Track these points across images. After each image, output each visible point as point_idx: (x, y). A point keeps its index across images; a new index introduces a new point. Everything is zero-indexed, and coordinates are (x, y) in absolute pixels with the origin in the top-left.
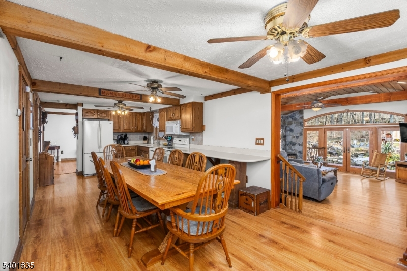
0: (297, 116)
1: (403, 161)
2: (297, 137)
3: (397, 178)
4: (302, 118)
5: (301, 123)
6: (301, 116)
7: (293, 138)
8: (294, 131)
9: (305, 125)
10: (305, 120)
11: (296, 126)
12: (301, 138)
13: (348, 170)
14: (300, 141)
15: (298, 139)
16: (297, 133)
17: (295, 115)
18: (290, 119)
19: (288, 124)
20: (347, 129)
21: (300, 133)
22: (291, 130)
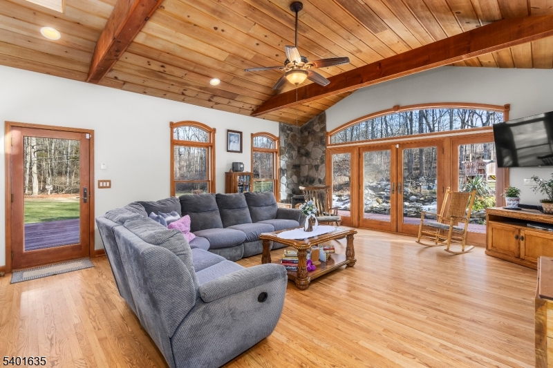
0: (317, 128)
1: (501, 209)
2: (317, 167)
3: (490, 247)
4: (324, 129)
5: (322, 138)
6: (322, 126)
7: (309, 169)
8: (312, 156)
9: (329, 143)
10: (327, 133)
11: (314, 146)
12: (323, 168)
13: (400, 228)
14: (322, 174)
15: (317, 170)
16: (317, 159)
17: (314, 125)
18: (306, 134)
19: (303, 143)
20: (397, 146)
21: (321, 159)
22: (307, 154)
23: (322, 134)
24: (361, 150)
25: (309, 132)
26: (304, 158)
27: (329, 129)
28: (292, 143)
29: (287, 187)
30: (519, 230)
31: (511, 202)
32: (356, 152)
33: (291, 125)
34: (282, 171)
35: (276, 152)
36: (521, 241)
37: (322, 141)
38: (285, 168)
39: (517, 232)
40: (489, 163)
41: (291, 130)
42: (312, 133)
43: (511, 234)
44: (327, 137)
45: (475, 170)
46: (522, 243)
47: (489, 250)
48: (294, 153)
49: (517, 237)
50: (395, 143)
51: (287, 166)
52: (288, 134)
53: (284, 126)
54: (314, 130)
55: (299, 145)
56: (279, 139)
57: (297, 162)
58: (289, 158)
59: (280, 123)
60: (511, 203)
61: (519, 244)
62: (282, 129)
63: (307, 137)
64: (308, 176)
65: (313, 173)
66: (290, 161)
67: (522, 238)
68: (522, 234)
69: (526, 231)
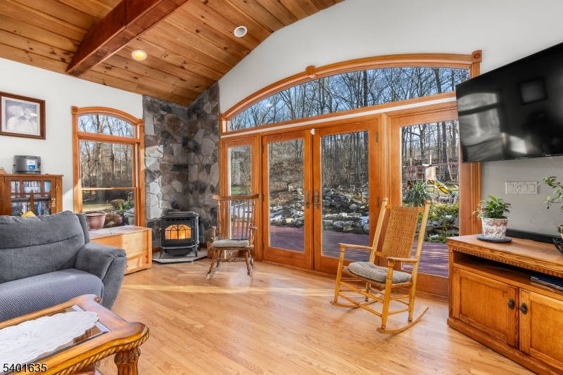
0: (207, 108)
2: (208, 168)
3: (456, 314)
4: (216, 109)
5: (213, 124)
6: (215, 104)
7: (200, 171)
8: (202, 151)
9: (224, 131)
10: (221, 115)
11: (205, 135)
12: (215, 168)
13: (317, 264)
14: (214, 178)
15: (209, 172)
16: (208, 155)
17: (203, 103)
18: (194, 117)
19: (191, 132)
20: (313, 131)
21: (213, 155)
22: (197, 149)
23: (214, 117)
24: (265, 139)
25: (198, 116)
26: (193, 154)
27: (223, 110)
28: (171, 131)
29: (163, 199)
30: (517, 290)
31: (494, 228)
32: (257, 142)
33: (167, 102)
34: (150, 174)
35: (139, 144)
36: (522, 316)
37: (214, 128)
38: (158, 168)
39: (512, 294)
40: (428, 167)
41: (169, 110)
42: (201, 115)
43: (498, 295)
44: (221, 121)
45: (415, 174)
46: (524, 319)
47: (456, 319)
48: (176, 147)
49: (512, 305)
50: (309, 128)
51: (162, 166)
52: (162, 116)
53: (153, 102)
54: (204, 112)
55: (186, 135)
56: (142, 122)
57: (182, 161)
58: (165, 153)
59: (144, 95)
60: (492, 229)
61: (517, 319)
62: (148, 107)
63: (195, 123)
64: (197, 182)
65: (203, 177)
66: (166, 158)
67: (525, 309)
68: (524, 299)
69: (534, 295)
